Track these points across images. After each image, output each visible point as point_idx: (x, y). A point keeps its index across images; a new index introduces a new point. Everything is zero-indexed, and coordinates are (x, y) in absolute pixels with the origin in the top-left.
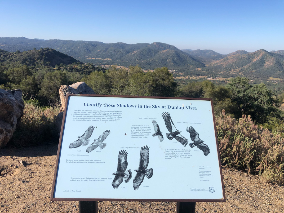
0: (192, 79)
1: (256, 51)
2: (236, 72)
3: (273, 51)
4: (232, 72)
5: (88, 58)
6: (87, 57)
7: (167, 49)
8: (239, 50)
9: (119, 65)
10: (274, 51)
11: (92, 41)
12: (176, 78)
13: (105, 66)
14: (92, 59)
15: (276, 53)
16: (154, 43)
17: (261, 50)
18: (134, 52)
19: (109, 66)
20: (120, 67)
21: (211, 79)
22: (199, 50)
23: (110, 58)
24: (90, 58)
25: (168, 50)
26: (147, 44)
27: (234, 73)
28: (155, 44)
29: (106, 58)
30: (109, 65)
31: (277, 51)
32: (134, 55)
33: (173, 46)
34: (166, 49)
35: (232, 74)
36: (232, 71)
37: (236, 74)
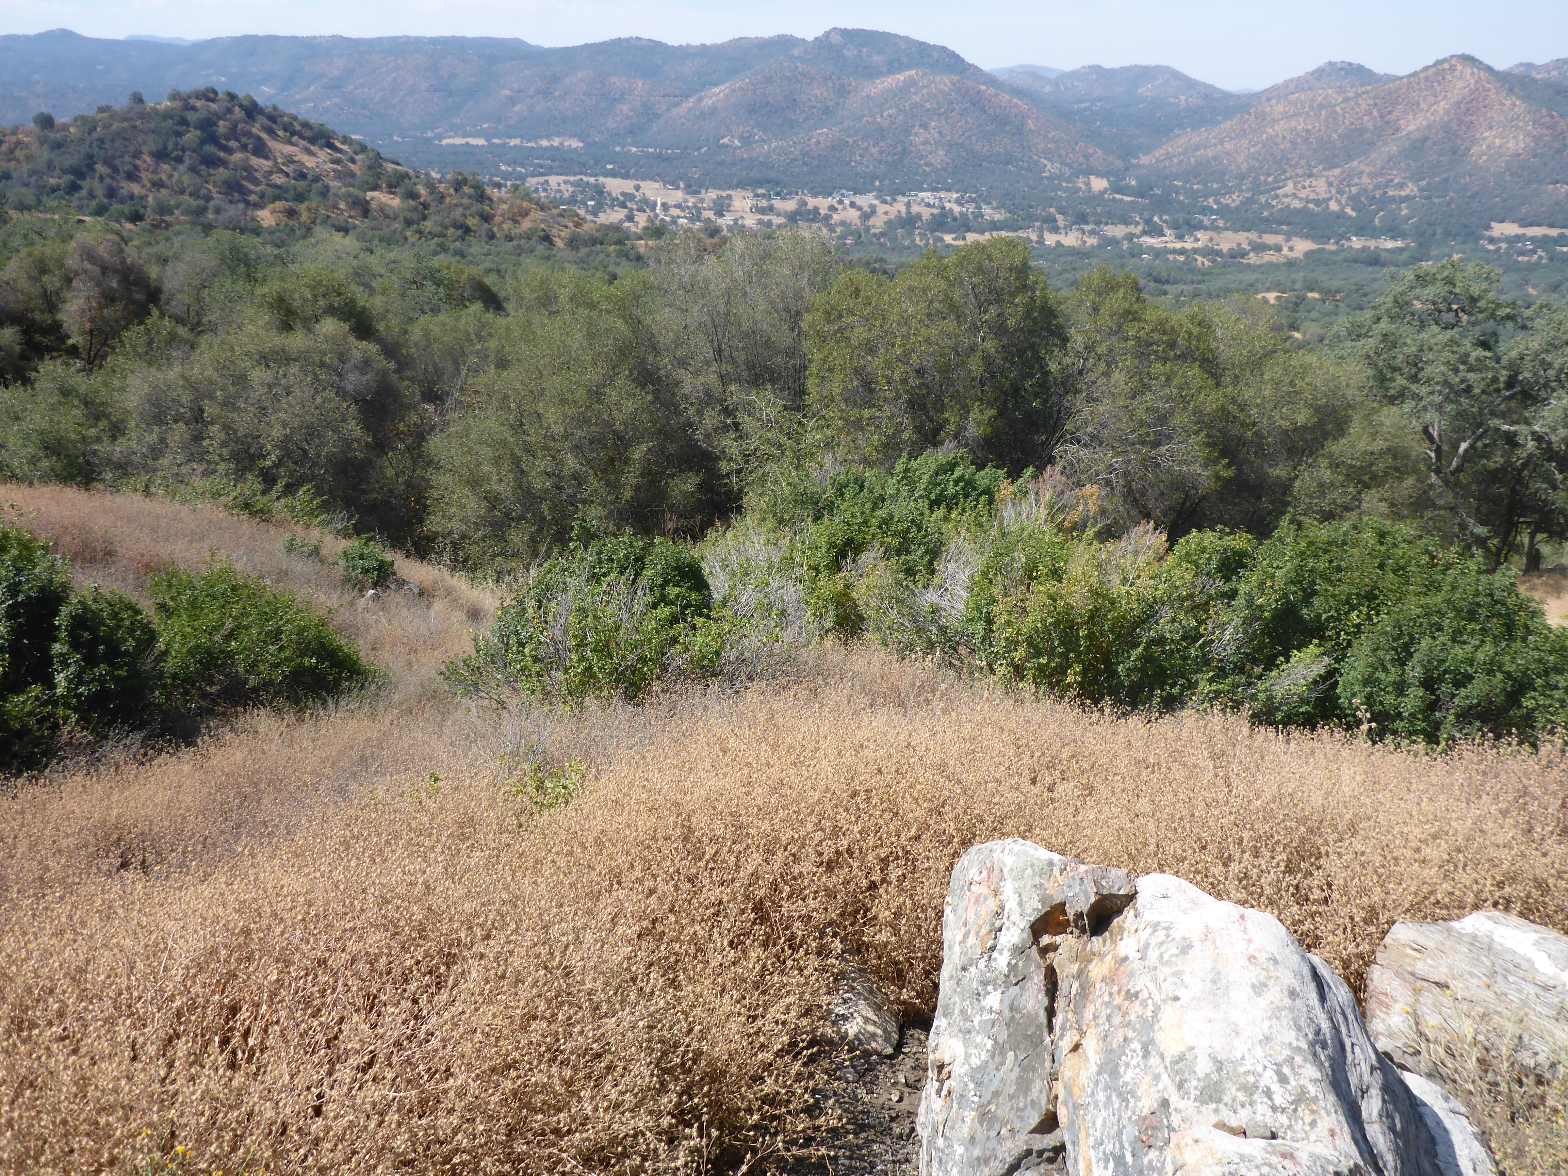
0: (1058, 242)
1: (1426, 69)
2: (1312, 196)
3: (1521, 64)
4: (1286, 196)
5: (445, 142)
6: (440, 137)
7: (908, 67)
8: (1330, 63)
9: (626, 176)
10: (1529, 65)
11: (464, 39)
12: (964, 238)
13: (547, 182)
14: (467, 144)
15: (1539, 77)
16: (827, 34)
17: (1454, 62)
18: (716, 90)
19: (572, 184)
20: (637, 188)
21: (1168, 240)
22: (1096, 69)
23: (573, 136)
24: (459, 141)
25: (913, 72)
26: (784, 43)
27: (1301, 199)
28: (836, 39)
29: (549, 137)
30: (572, 178)
31: (1547, 65)
32: (714, 110)
33: (944, 49)
34: (900, 69)
35: (1288, 207)
36: (1289, 188)
37: (1311, 206)
